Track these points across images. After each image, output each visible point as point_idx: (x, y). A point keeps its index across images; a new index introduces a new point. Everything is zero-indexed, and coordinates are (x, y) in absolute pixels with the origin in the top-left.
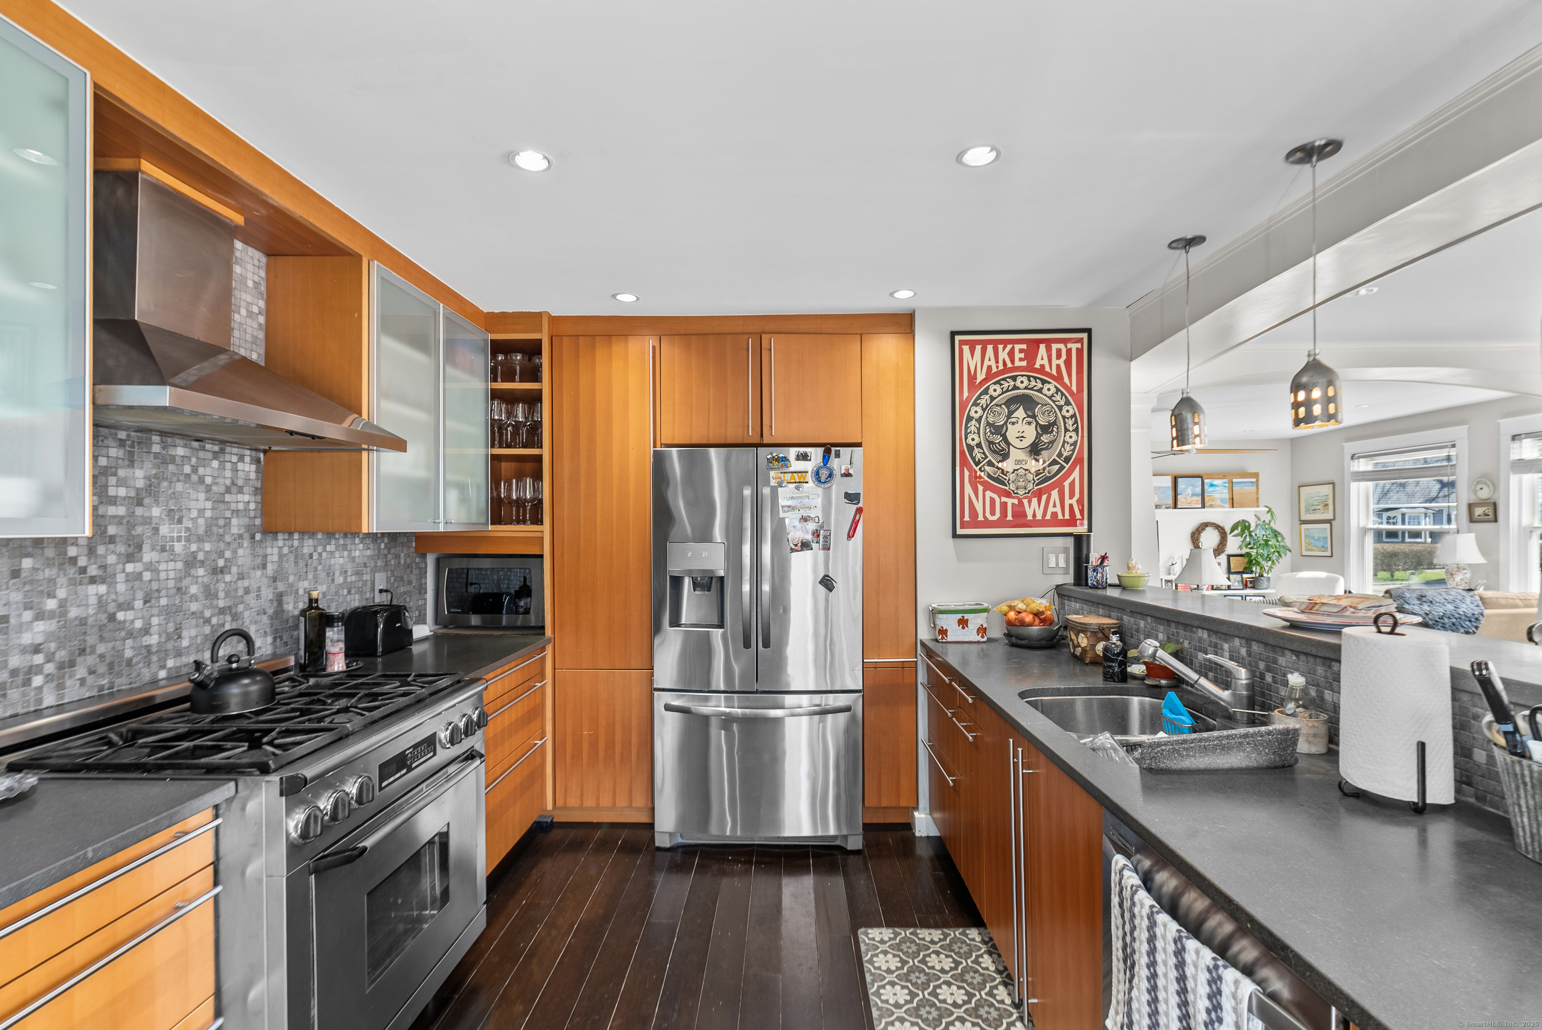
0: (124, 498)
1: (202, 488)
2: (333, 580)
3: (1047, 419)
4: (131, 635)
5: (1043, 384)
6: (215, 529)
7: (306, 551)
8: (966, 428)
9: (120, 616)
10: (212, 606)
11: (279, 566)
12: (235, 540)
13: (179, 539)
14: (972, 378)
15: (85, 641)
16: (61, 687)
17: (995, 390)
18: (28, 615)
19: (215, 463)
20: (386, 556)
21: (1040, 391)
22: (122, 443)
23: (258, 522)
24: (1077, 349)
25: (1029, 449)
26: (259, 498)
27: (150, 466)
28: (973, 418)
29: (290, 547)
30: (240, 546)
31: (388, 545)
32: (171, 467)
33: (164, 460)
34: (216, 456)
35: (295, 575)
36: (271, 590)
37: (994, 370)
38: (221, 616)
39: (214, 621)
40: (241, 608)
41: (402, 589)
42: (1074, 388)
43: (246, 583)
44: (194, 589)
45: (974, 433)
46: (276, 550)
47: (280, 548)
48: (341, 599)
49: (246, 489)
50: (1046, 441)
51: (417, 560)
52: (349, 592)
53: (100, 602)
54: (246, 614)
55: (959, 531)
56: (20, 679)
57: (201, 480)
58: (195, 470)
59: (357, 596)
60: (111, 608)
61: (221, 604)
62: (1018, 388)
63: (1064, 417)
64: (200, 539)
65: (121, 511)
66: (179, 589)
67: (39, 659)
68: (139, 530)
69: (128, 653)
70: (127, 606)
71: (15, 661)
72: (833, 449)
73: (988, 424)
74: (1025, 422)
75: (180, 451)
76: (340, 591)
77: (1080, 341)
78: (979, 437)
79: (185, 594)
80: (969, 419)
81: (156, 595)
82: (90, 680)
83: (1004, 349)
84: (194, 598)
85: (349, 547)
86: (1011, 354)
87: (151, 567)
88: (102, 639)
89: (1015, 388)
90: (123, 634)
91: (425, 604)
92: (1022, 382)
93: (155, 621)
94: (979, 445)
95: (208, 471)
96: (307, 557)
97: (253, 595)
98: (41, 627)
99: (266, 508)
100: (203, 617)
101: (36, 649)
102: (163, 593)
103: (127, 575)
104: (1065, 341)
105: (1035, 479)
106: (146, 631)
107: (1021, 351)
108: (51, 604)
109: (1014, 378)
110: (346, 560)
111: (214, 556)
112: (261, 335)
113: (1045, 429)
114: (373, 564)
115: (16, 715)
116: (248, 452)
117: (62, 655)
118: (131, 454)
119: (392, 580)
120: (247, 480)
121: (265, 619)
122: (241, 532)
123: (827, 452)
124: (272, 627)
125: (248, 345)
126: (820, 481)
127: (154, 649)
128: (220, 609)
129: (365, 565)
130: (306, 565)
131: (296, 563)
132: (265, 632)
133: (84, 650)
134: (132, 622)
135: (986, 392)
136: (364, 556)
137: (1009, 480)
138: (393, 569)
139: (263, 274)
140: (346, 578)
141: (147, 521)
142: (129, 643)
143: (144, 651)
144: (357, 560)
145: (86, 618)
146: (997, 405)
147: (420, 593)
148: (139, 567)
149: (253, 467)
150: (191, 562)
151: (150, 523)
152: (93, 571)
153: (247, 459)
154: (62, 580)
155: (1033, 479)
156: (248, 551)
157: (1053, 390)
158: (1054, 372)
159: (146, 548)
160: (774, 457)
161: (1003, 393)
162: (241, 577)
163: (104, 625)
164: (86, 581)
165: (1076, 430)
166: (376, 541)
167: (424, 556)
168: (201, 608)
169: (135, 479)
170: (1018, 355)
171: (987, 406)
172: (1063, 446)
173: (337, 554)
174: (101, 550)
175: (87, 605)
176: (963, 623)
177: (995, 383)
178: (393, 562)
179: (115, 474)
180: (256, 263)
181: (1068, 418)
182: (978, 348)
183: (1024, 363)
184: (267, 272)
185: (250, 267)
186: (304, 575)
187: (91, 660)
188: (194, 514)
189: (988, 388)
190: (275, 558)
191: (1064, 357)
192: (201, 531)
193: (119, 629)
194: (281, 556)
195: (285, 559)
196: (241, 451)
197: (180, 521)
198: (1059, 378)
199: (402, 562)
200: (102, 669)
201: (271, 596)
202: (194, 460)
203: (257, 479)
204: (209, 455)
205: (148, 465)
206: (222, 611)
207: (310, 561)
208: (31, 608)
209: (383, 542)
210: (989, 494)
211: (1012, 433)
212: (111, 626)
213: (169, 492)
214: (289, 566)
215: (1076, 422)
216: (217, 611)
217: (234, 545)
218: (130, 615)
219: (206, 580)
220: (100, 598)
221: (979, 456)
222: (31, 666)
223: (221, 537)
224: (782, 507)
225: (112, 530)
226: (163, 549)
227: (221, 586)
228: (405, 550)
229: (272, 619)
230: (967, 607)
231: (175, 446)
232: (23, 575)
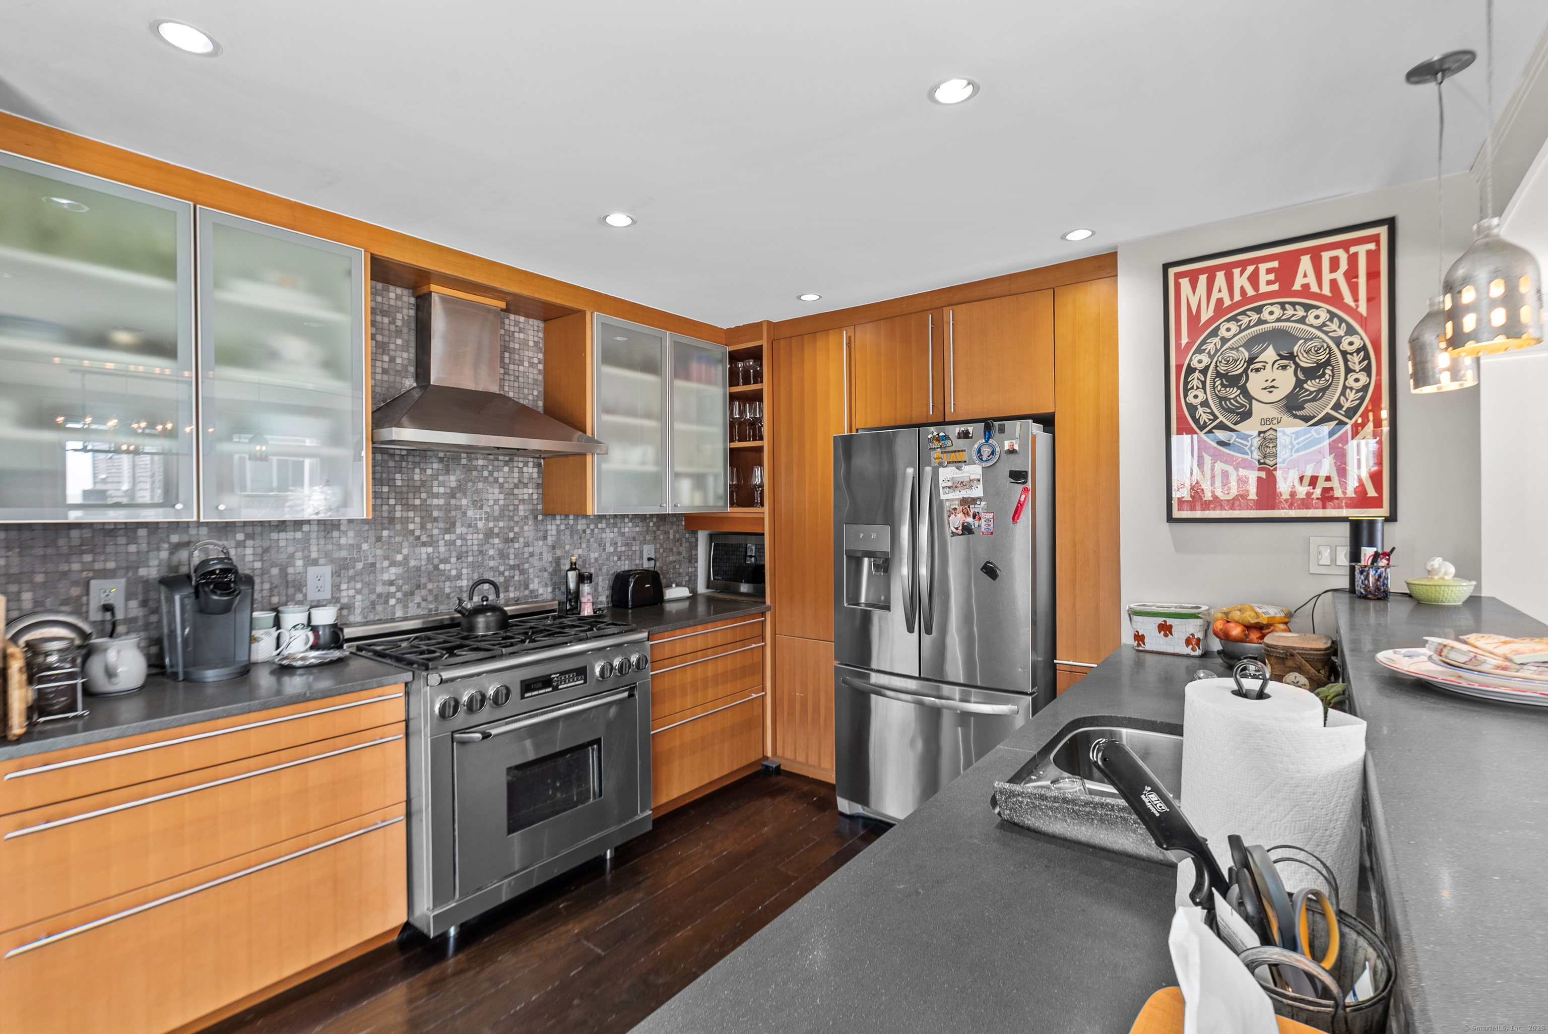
0: (444, 494)
1: (496, 485)
2: (604, 550)
3: (1314, 358)
4: (449, 579)
5: (1307, 311)
6: (506, 513)
7: (579, 527)
8: (1186, 383)
9: (442, 567)
10: (504, 564)
11: (557, 538)
12: (522, 519)
13: (481, 519)
14: (1194, 318)
15: (420, 581)
16: (406, 607)
17: (1228, 329)
18: (386, 563)
19: (506, 469)
20: (655, 532)
21: (1302, 320)
22: (441, 460)
23: (540, 507)
24: (1369, 252)
25: (1284, 402)
26: (540, 491)
27: (460, 473)
28: (1196, 369)
29: (566, 525)
30: (526, 524)
31: (657, 524)
32: (475, 473)
33: (469, 469)
34: (506, 463)
35: (571, 545)
36: (550, 555)
37: (1227, 302)
38: (512, 571)
39: (507, 573)
40: (526, 566)
41: (671, 558)
42: (1363, 309)
43: (531, 549)
44: (491, 552)
45: (1198, 388)
46: (554, 527)
47: (558, 525)
48: (612, 564)
49: (530, 485)
50: (1312, 389)
51: (687, 535)
52: (619, 559)
53: (428, 558)
54: (531, 570)
55: (1176, 514)
56: (382, 601)
57: (496, 480)
58: (491, 473)
59: (627, 562)
60: (436, 561)
61: (512, 562)
62: (1266, 322)
63: (1344, 354)
64: (496, 519)
65: (441, 502)
66: (481, 552)
67: (393, 589)
68: (453, 513)
69: (447, 590)
70: (446, 561)
71: (379, 589)
72: (996, 424)
73: (1218, 375)
74: (1276, 366)
75: (481, 462)
76: (611, 558)
77: (1376, 239)
78: (1205, 393)
79: (485, 555)
80: (1191, 370)
81: (465, 555)
82: (423, 604)
83: (1242, 273)
84: (491, 558)
85: (619, 525)
86: (1254, 279)
87: (462, 537)
88: (430, 580)
89: (1260, 322)
90: (443, 578)
91: (696, 571)
92: (1272, 314)
93: (464, 571)
94: (1205, 404)
95: (501, 474)
96: (581, 532)
97: (536, 558)
98: (393, 570)
99: (545, 498)
100: (499, 571)
101: (391, 583)
102: (470, 553)
103: (446, 541)
104: (1345, 245)
105: (1295, 443)
106: (459, 577)
107: (1269, 271)
108: (399, 557)
109: (1258, 310)
110: (617, 534)
111: (506, 531)
112: (540, 378)
113: (1312, 373)
114: (642, 538)
115: (381, 620)
116: (531, 460)
117: (406, 588)
118: (448, 466)
119: (661, 551)
120: (531, 478)
121: (546, 574)
122: (527, 514)
123: (988, 429)
124: (552, 580)
125: (530, 386)
126: (981, 459)
127: (465, 589)
128: (511, 566)
129: (634, 539)
130: (580, 538)
131: (572, 536)
132: (546, 584)
133: (419, 586)
134: (450, 571)
135: (1214, 333)
136: (633, 532)
137: (1251, 445)
138: (662, 542)
139: (541, 335)
140: (616, 548)
141: (459, 508)
142: (448, 584)
143: (458, 590)
144: (626, 535)
145: (420, 567)
146: (1232, 349)
147: (690, 562)
148: (453, 537)
149: (536, 470)
150: (489, 534)
151: (461, 509)
152: (424, 538)
153: (531, 464)
154: (405, 544)
155: (1291, 443)
156: (532, 528)
157: (1324, 316)
158: (1326, 291)
159: (458, 525)
160: (934, 436)
161: (1241, 331)
162: (527, 545)
163: (432, 572)
164: (419, 544)
165: (1367, 370)
166: (645, 520)
167: (694, 533)
168: (497, 564)
169: (450, 481)
170: (1263, 277)
171: (1217, 351)
172: (1343, 393)
173: (608, 530)
174: (429, 526)
175: (421, 559)
176: (1165, 629)
177: (1228, 321)
178: (661, 537)
179: (437, 479)
180: (536, 328)
181: (1352, 354)
182: (1203, 279)
183: (1276, 287)
184: (544, 334)
185: (531, 332)
186: (579, 545)
187: (424, 592)
188: (491, 503)
189: (1218, 328)
190: (554, 532)
191: (1344, 265)
192: (496, 514)
193: (441, 575)
194: (559, 531)
195: (562, 533)
196: (526, 459)
197: (481, 508)
198: (1336, 297)
199: (671, 536)
200: (430, 598)
201: (550, 559)
202: (490, 468)
203: (539, 477)
204: (502, 464)
205: (458, 472)
206: (512, 568)
207: (583, 535)
208: (388, 559)
209: (652, 521)
210: (1219, 466)
211: (1255, 383)
212: (436, 573)
213: (474, 489)
214: (567, 538)
215: (1367, 357)
216: (508, 567)
217: (521, 524)
218: (448, 567)
219: (500, 546)
220: (428, 555)
221: (1205, 418)
222: (389, 593)
223: (511, 518)
224: (943, 488)
225: (435, 514)
226: (470, 526)
227: (512, 551)
228: (675, 528)
229: (552, 575)
230: (1173, 610)
231: (477, 459)
232: (383, 540)
